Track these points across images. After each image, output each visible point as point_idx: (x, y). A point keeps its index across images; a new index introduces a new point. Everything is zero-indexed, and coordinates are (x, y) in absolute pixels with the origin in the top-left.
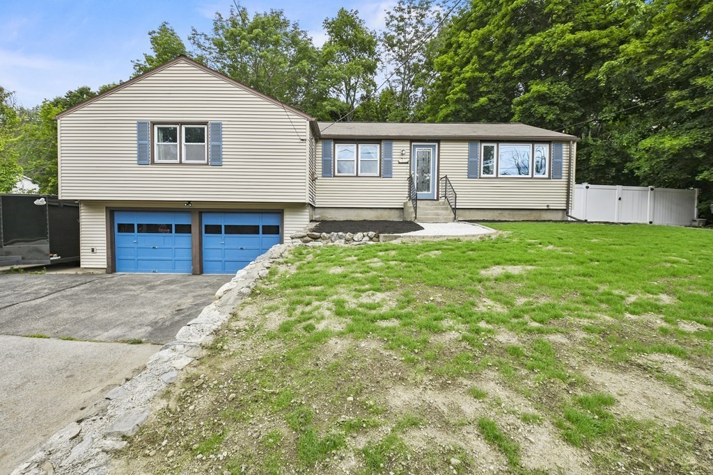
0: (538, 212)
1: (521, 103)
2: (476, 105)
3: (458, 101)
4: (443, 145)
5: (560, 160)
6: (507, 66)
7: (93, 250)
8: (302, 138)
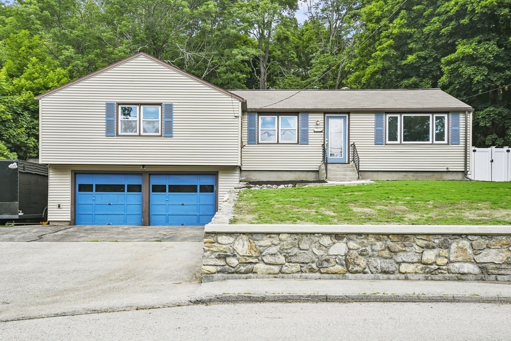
0: (440, 174)
1: (449, 63)
2: (404, 62)
3: (386, 58)
4: (352, 116)
5: (457, 128)
6: (435, 24)
7: (59, 206)
8: (236, 115)
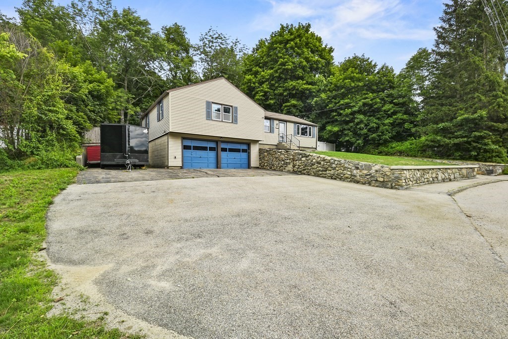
4: (287, 123)
5: (314, 132)
7: (175, 157)
